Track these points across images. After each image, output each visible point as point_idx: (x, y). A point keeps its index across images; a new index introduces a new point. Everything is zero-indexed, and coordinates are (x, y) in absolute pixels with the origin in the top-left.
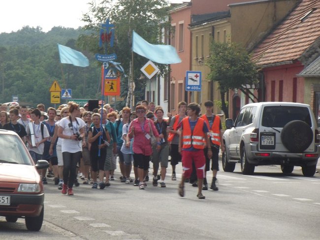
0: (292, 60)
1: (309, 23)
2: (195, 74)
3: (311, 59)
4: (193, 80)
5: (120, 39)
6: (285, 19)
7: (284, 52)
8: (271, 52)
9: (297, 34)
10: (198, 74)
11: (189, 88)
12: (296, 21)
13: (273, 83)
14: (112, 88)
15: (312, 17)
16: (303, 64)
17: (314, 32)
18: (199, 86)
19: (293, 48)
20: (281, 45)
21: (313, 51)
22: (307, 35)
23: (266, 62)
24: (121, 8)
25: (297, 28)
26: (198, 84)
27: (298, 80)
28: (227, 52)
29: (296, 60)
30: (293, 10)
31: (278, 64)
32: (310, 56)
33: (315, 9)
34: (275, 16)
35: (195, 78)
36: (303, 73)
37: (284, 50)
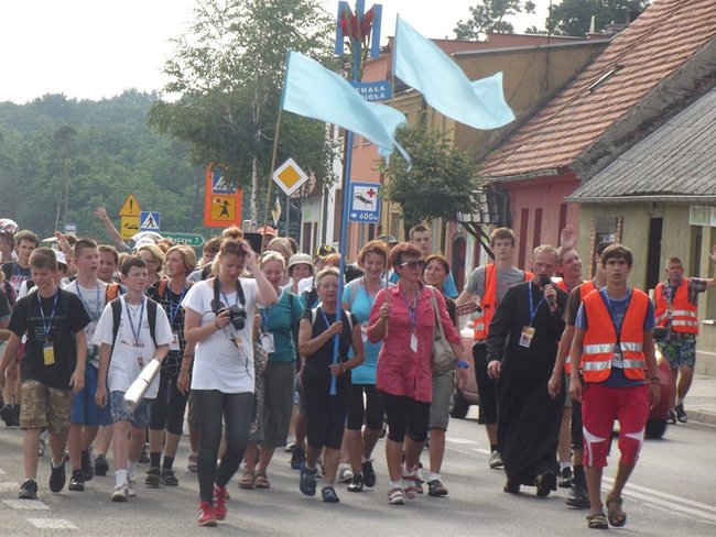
0: (558, 168)
1: (605, 96)
2: (368, 189)
3: (595, 168)
4: (363, 200)
5: (236, 114)
6: (564, 88)
7: (548, 152)
8: (527, 152)
9: (578, 117)
10: (375, 190)
11: (354, 215)
12: (583, 91)
13: (525, 212)
14: (225, 212)
15: (612, 83)
16: (578, 177)
17: (609, 113)
18: (375, 214)
19: (565, 144)
20: (548, 137)
21: (601, 151)
22: (595, 120)
23: (512, 171)
24: (242, 51)
25: (581, 104)
26: (374, 210)
27: (568, 209)
28: (419, 146)
29: (566, 167)
30: (584, 69)
31: (533, 176)
32: (594, 162)
33: (622, 67)
34: (547, 80)
35: (367, 197)
36: (577, 195)
37: (549, 148)
